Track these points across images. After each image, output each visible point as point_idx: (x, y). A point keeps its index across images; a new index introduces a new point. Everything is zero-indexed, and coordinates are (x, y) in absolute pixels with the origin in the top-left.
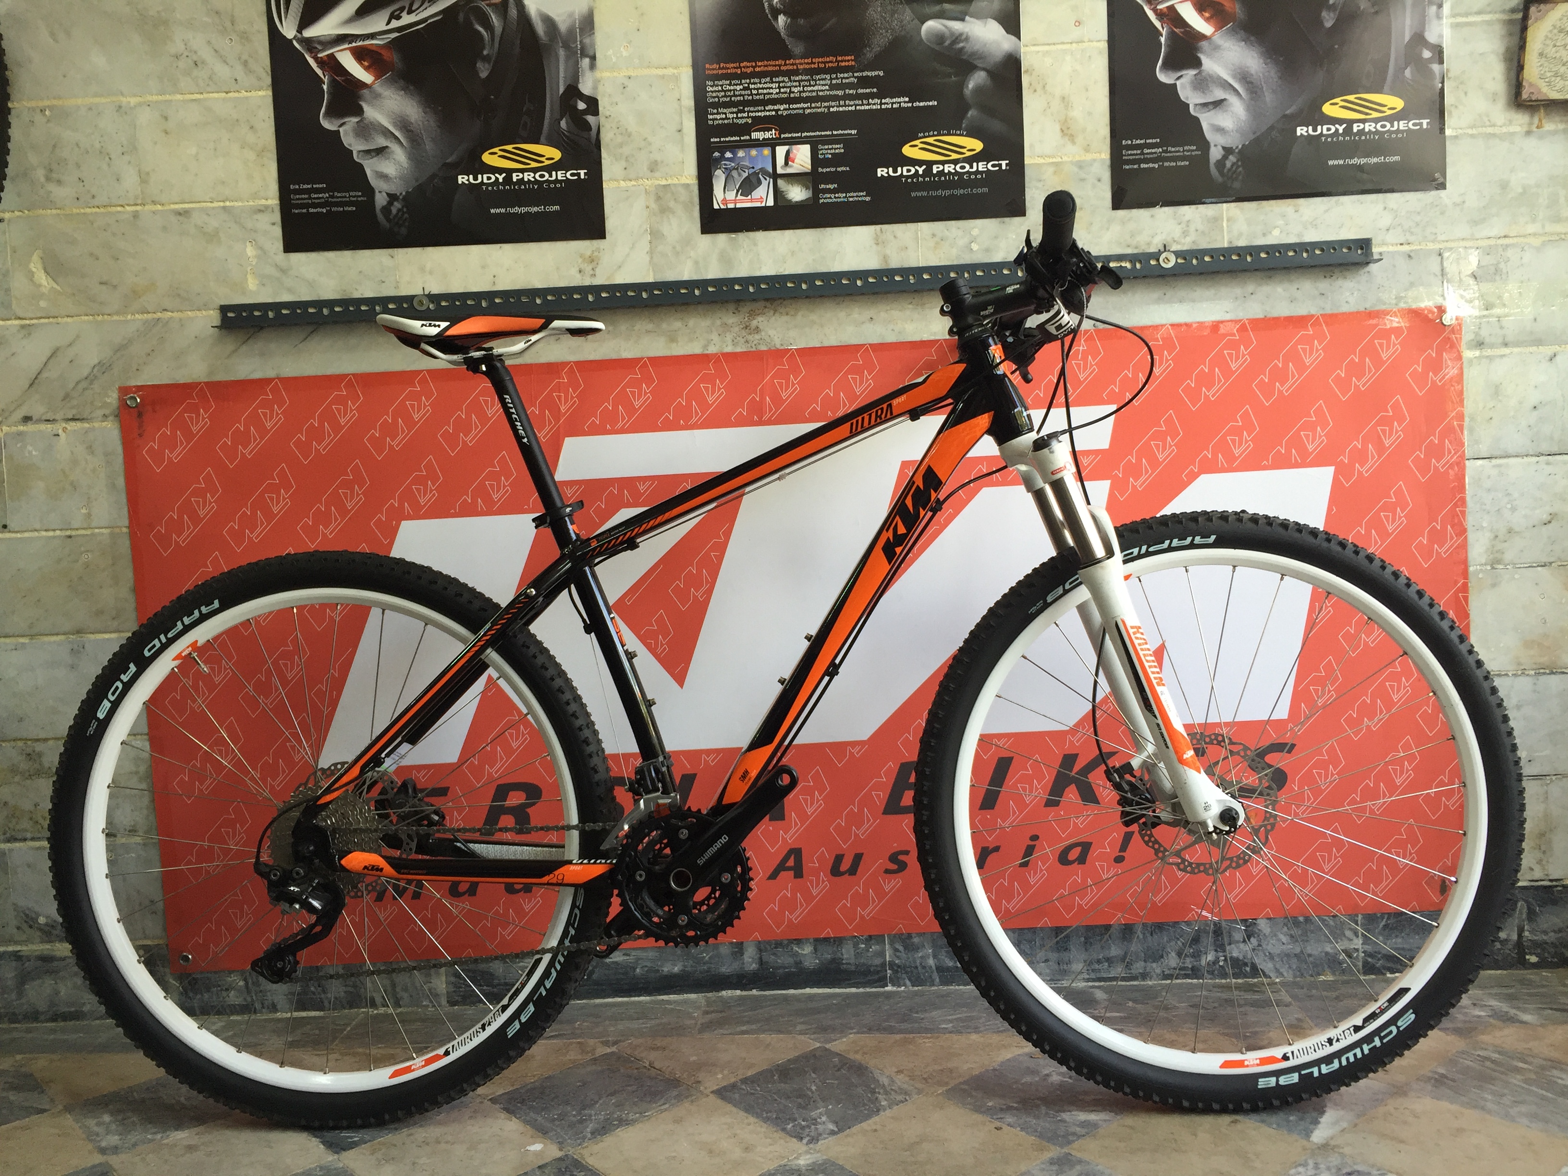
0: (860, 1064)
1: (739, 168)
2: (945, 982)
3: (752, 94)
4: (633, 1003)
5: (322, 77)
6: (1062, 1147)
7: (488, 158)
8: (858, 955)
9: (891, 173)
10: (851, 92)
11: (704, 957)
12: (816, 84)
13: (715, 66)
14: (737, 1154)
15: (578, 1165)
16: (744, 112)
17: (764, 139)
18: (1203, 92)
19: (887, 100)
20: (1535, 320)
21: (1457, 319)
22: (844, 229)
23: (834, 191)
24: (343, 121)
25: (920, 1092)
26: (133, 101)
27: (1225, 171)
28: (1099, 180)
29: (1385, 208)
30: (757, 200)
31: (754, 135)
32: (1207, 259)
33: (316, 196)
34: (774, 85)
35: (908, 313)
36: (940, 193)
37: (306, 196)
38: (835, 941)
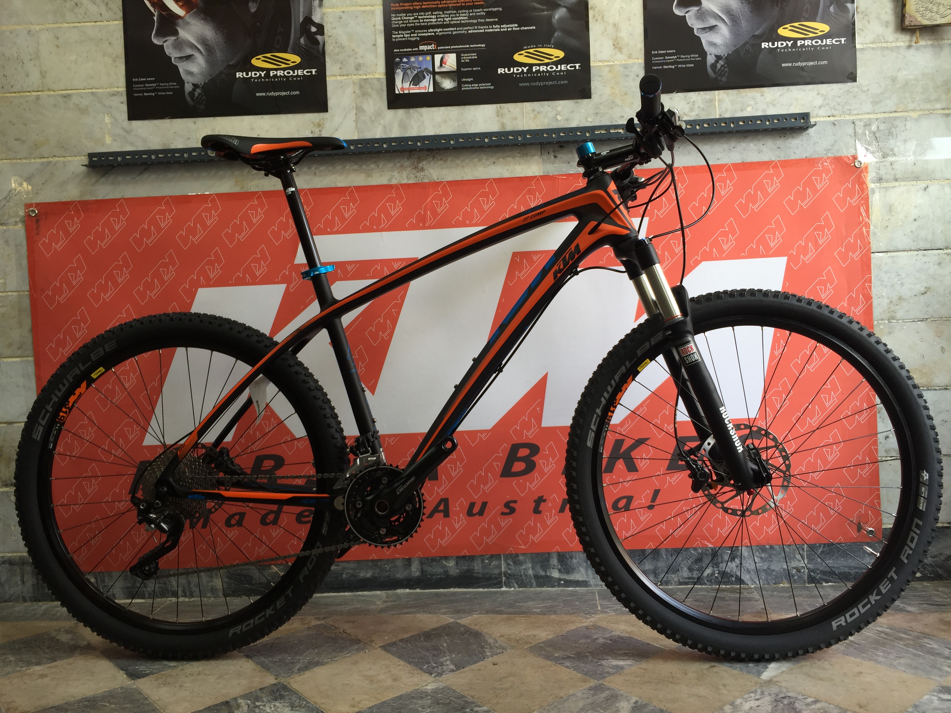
0: (477, 631)
1: (411, 68)
2: (540, 585)
3: (420, 22)
4: (341, 596)
5: (154, 12)
6: (598, 680)
7: (255, 62)
8: (484, 567)
9: (507, 71)
10: (482, 21)
11: (386, 568)
12: (460, 16)
13: (397, 5)
14: (389, 682)
15: (285, 688)
16: (415, 33)
17: (427, 50)
18: (703, 21)
19: (504, 26)
20: (915, 164)
21: (865, 163)
22: (477, 106)
23: (471, 83)
24: (166, 39)
25: (513, 648)
26: (38, 28)
27: (717, 70)
28: (637, 76)
29: (818, 94)
30: (422, 88)
31: (421, 48)
32: (706, 125)
33: (148, 85)
34: (433, 17)
35: (517, 159)
36: (537, 83)
37: (142, 85)
38: (469, 558)
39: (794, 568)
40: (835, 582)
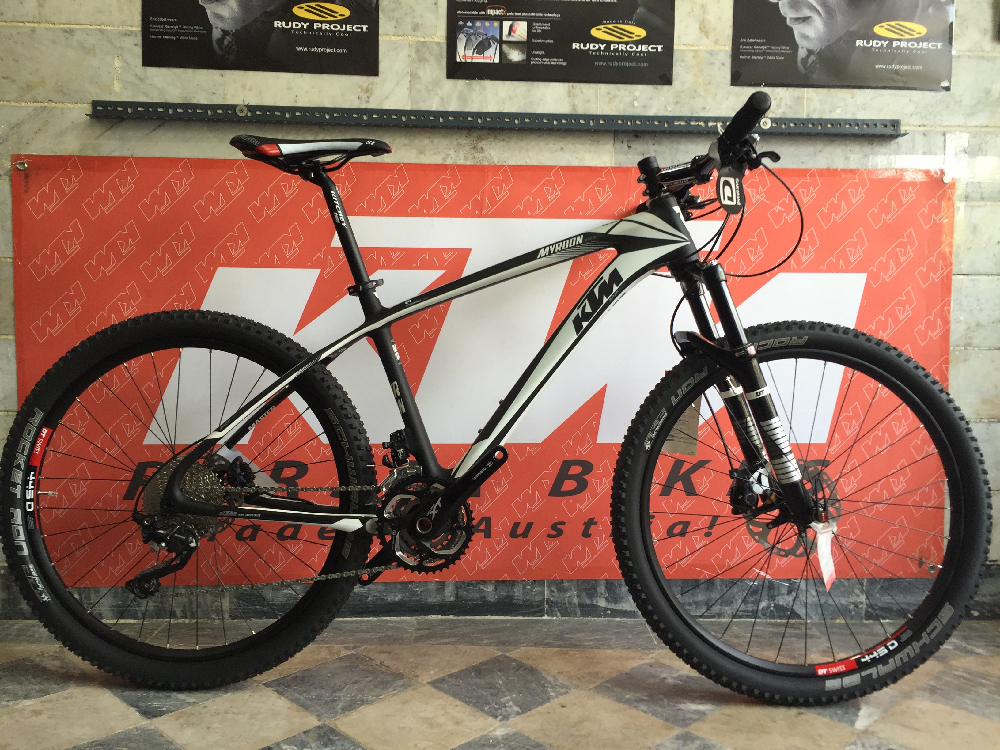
0: (532, 667)
1: (476, 34)
2: (584, 614)
4: (364, 621)
6: (683, 727)
7: (296, 11)
8: (525, 593)
9: (582, 47)
11: (417, 591)
15: (333, 731)
17: (495, 15)
18: (797, 11)
21: (953, 179)
22: (547, 84)
23: (542, 56)
25: (577, 687)
27: (808, 66)
28: (723, 65)
29: (910, 101)
30: (487, 58)
31: (489, 12)
32: (792, 125)
33: (169, 27)
35: (588, 146)
36: (614, 64)
37: (162, 27)
38: (509, 583)
39: (852, 603)
40: (892, 619)
